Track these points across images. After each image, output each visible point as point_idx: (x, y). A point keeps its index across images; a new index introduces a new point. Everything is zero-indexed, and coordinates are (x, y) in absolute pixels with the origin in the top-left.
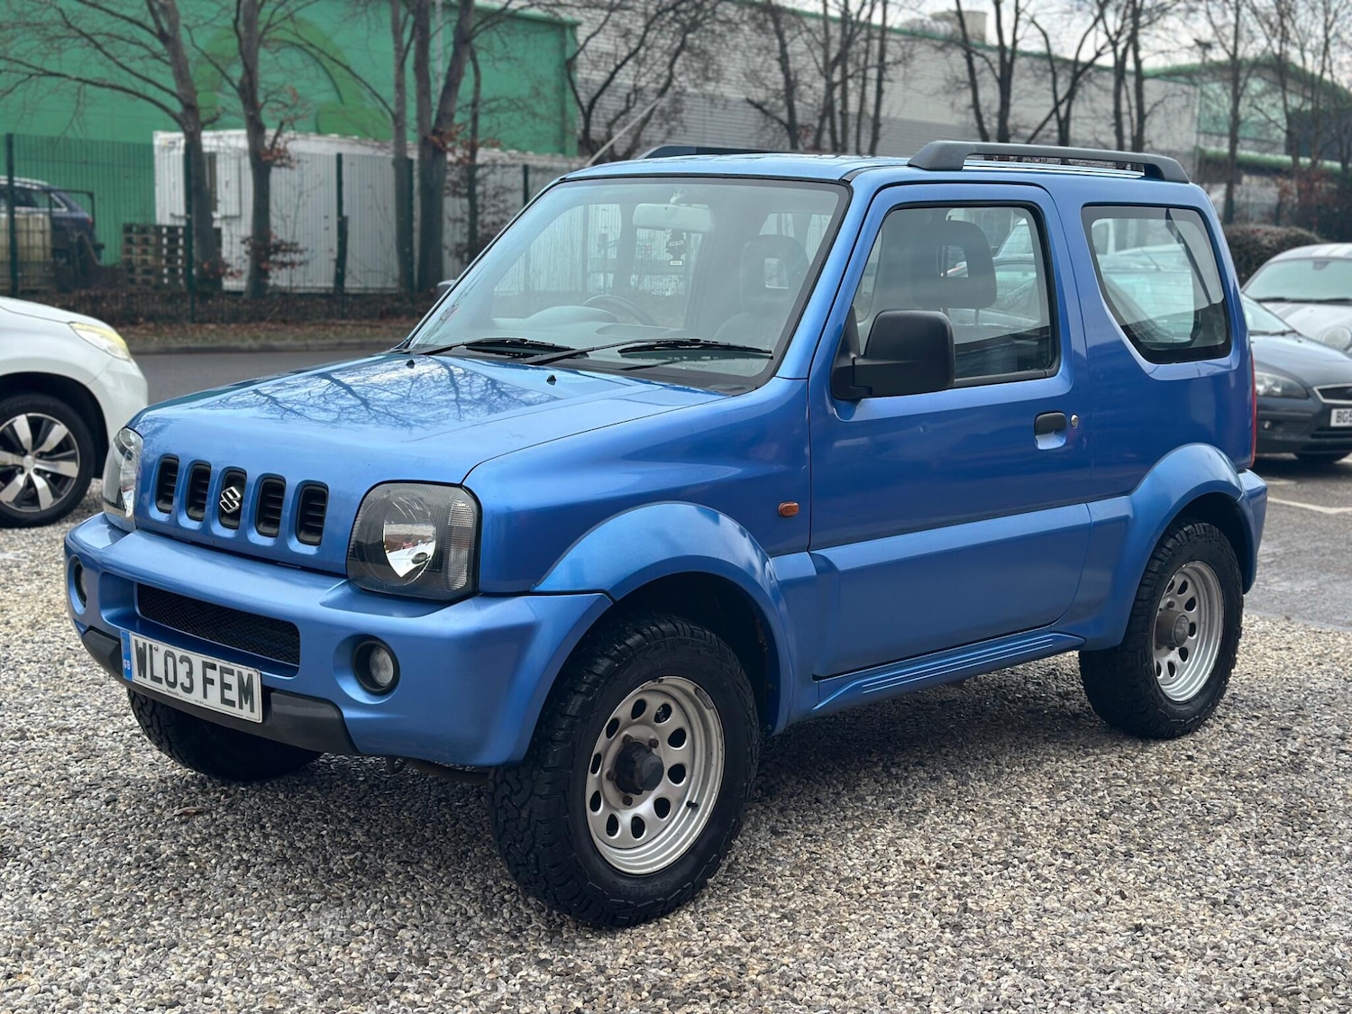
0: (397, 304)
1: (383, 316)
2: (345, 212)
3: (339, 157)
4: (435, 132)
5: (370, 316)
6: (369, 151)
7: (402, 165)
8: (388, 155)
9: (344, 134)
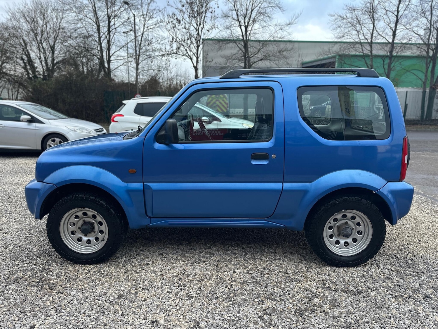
0: (417, 122)
1: (413, 124)
2: (407, 103)
3: (407, 92)
4: (434, 85)
5: (410, 124)
6: (416, 90)
7: (424, 93)
8: (421, 90)
9: (413, 87)
